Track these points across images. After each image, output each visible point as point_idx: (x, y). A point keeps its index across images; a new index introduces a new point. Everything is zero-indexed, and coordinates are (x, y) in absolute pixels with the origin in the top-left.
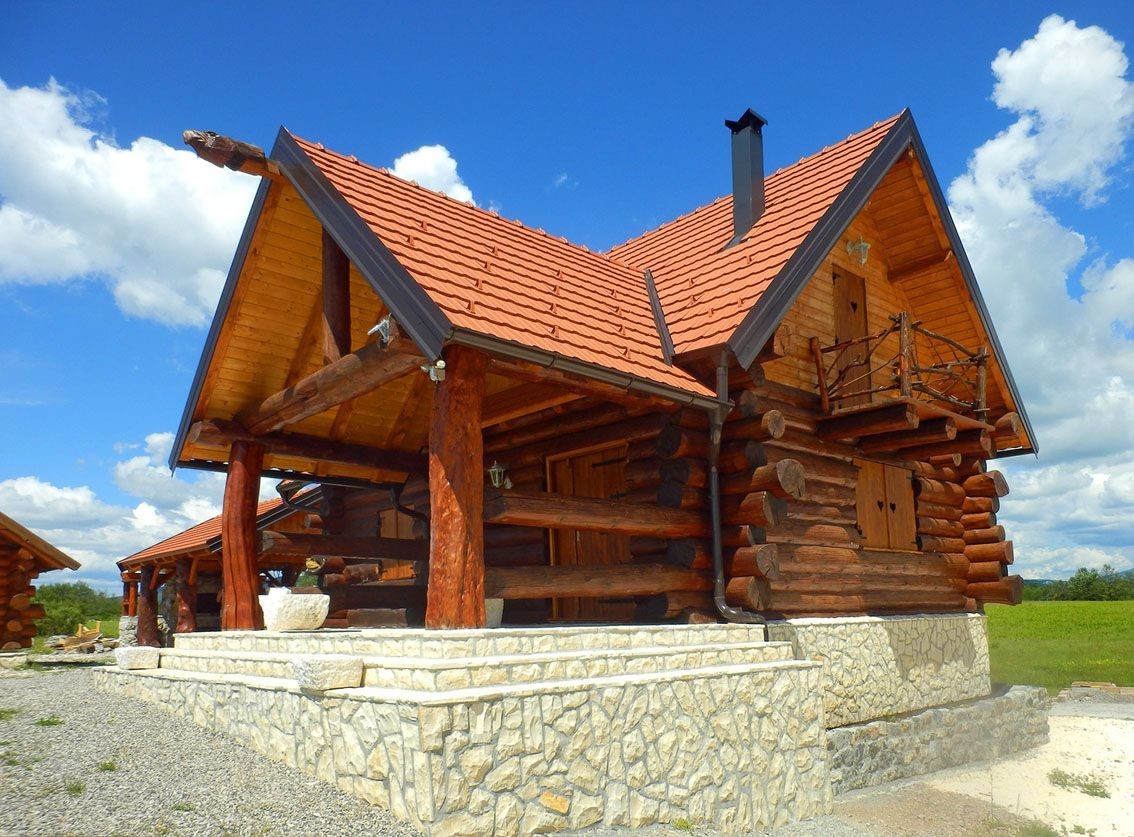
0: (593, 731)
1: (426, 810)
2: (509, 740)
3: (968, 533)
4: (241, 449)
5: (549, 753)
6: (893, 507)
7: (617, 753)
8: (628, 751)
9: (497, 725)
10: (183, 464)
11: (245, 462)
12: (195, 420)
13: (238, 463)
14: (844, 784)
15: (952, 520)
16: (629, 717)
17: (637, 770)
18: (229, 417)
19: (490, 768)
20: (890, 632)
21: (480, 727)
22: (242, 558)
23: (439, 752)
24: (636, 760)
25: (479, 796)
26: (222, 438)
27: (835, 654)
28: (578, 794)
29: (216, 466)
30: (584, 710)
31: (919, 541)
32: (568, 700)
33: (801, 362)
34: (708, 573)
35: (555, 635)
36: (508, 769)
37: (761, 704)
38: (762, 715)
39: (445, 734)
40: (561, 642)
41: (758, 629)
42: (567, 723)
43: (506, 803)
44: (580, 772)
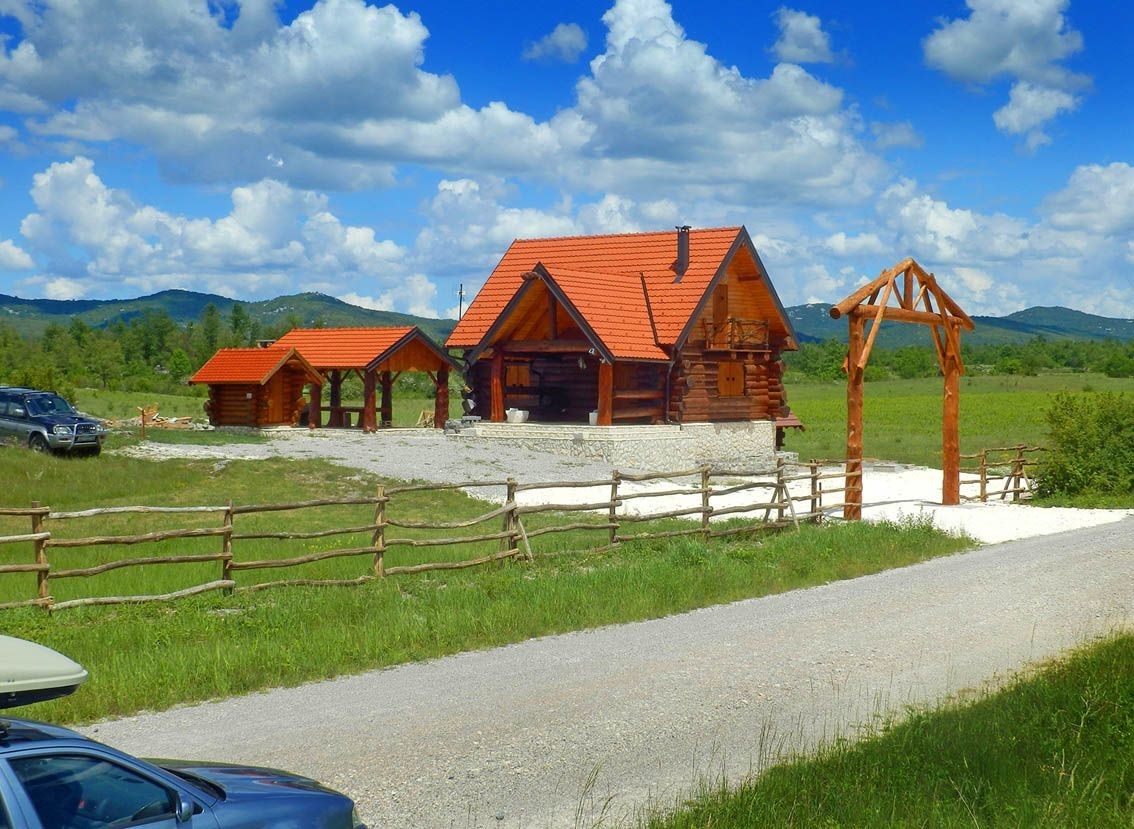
3: (770, 387)
6: (734, 379)
16: (647, 447)
31: (744, 392)
33: (699, 329)
34: (664, 409)
37: (678, 447)
38: (678, 450)
41: (678, 427)
42: (636, 447)
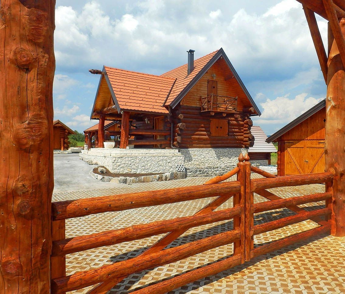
0: (136, 162)
1: (111, 169)
2: (123, 162)
3: (244, 132)
4: (101, 117)
5: (129, 164)
6: (221, 128)
7: (140, 165)
8: (142, 165)
9: (122, 160)
10: (92, 119)
11: (102, 119)
12: (93, 112)
13: (101, 119)
14: (191, 175)
15: (240, 129)
16: (143, 161)
17: (143, 168)
18: (99, 111)
19: (120, 165)
20: (216, 151)
21: (120, 160)
22: (101, 136)
23: (114, 163)
24: (143, 166)
25: (118, 168)
26: (98, 115)
27: (199, 155)
28: (133, 169)
29: (98, 119)
30: (136, 159)
31: (228, 134)
32: (133, 158)
33: (197, 101)
34: (170, 141)
35: (136, 150)
36: (123, 165)
37: (169, 161)
38: (169, 162)
39: (114, 161)
40: (137, 151)
41: (177, 150)
42: (132, 161)
43: (122, 169)
44: (133, 167)
